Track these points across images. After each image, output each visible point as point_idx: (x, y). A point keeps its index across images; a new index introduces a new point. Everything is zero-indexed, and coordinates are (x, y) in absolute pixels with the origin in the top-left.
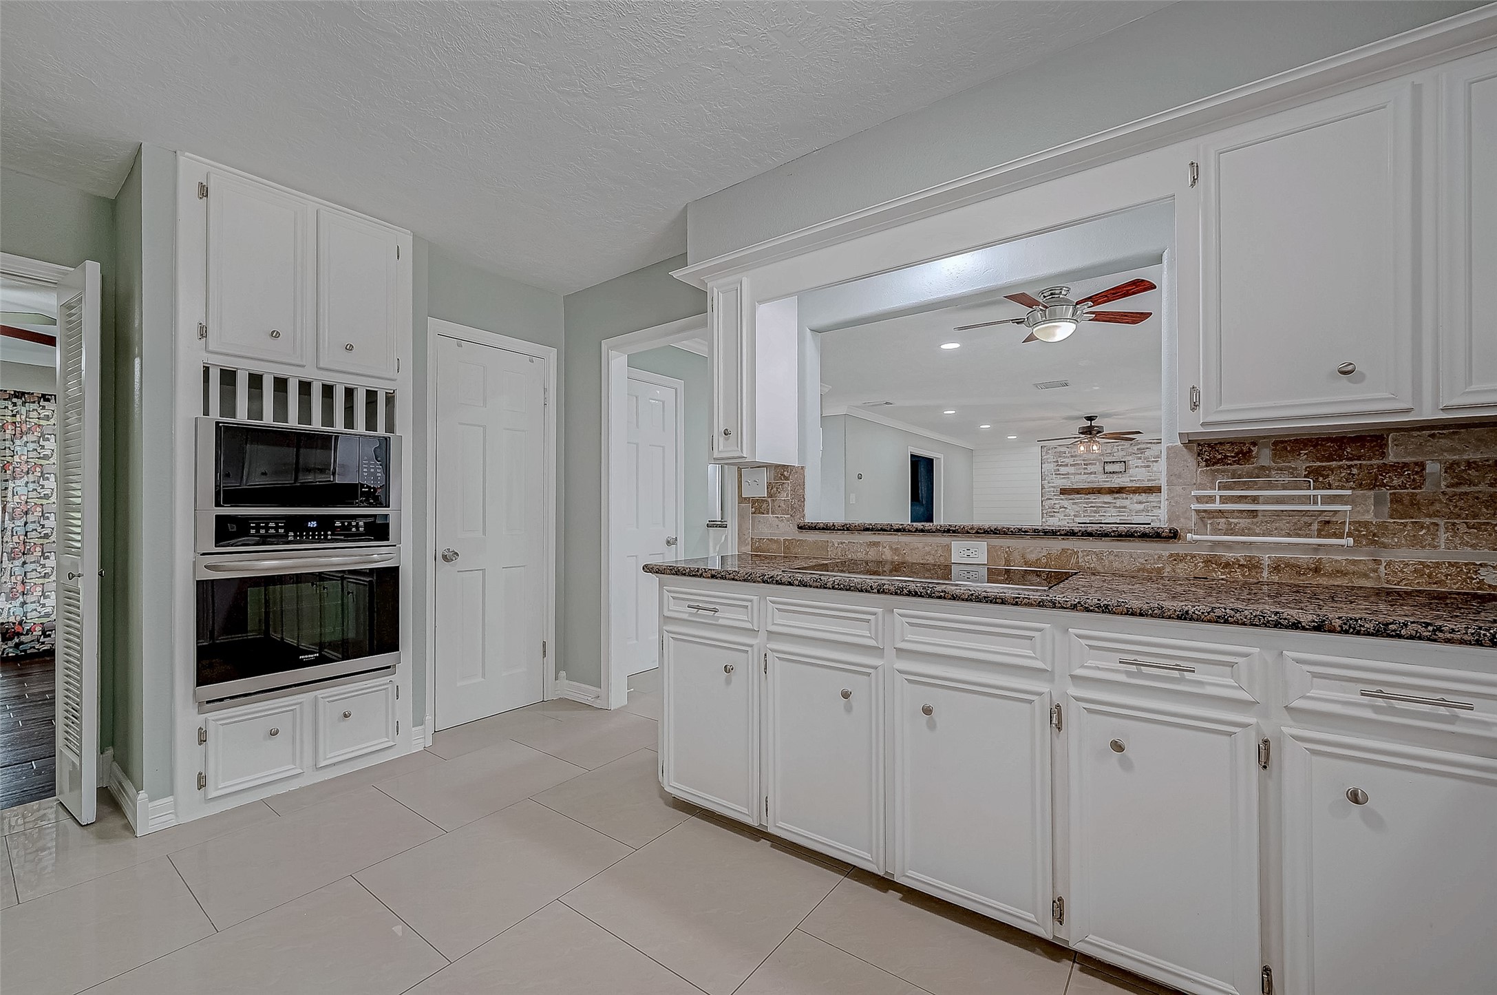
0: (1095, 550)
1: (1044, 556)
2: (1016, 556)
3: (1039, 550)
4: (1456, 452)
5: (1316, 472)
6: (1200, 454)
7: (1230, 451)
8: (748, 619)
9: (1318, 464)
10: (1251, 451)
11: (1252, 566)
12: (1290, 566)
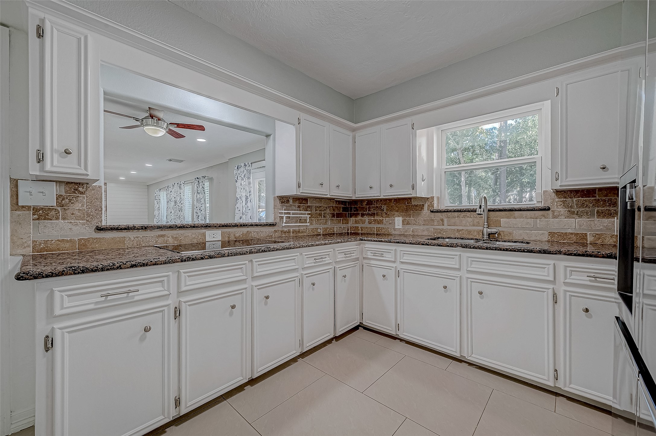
0: (256, 231)
1: (241, 234)
3: (240, 232)
4: (316, 204)
5: (299, 207)
6: (280, 200)
7: (286, 200)
8: (164, 289)
9: (299, 205)
10: (289, 200)
11: (289, 232)
12: (295, 231)
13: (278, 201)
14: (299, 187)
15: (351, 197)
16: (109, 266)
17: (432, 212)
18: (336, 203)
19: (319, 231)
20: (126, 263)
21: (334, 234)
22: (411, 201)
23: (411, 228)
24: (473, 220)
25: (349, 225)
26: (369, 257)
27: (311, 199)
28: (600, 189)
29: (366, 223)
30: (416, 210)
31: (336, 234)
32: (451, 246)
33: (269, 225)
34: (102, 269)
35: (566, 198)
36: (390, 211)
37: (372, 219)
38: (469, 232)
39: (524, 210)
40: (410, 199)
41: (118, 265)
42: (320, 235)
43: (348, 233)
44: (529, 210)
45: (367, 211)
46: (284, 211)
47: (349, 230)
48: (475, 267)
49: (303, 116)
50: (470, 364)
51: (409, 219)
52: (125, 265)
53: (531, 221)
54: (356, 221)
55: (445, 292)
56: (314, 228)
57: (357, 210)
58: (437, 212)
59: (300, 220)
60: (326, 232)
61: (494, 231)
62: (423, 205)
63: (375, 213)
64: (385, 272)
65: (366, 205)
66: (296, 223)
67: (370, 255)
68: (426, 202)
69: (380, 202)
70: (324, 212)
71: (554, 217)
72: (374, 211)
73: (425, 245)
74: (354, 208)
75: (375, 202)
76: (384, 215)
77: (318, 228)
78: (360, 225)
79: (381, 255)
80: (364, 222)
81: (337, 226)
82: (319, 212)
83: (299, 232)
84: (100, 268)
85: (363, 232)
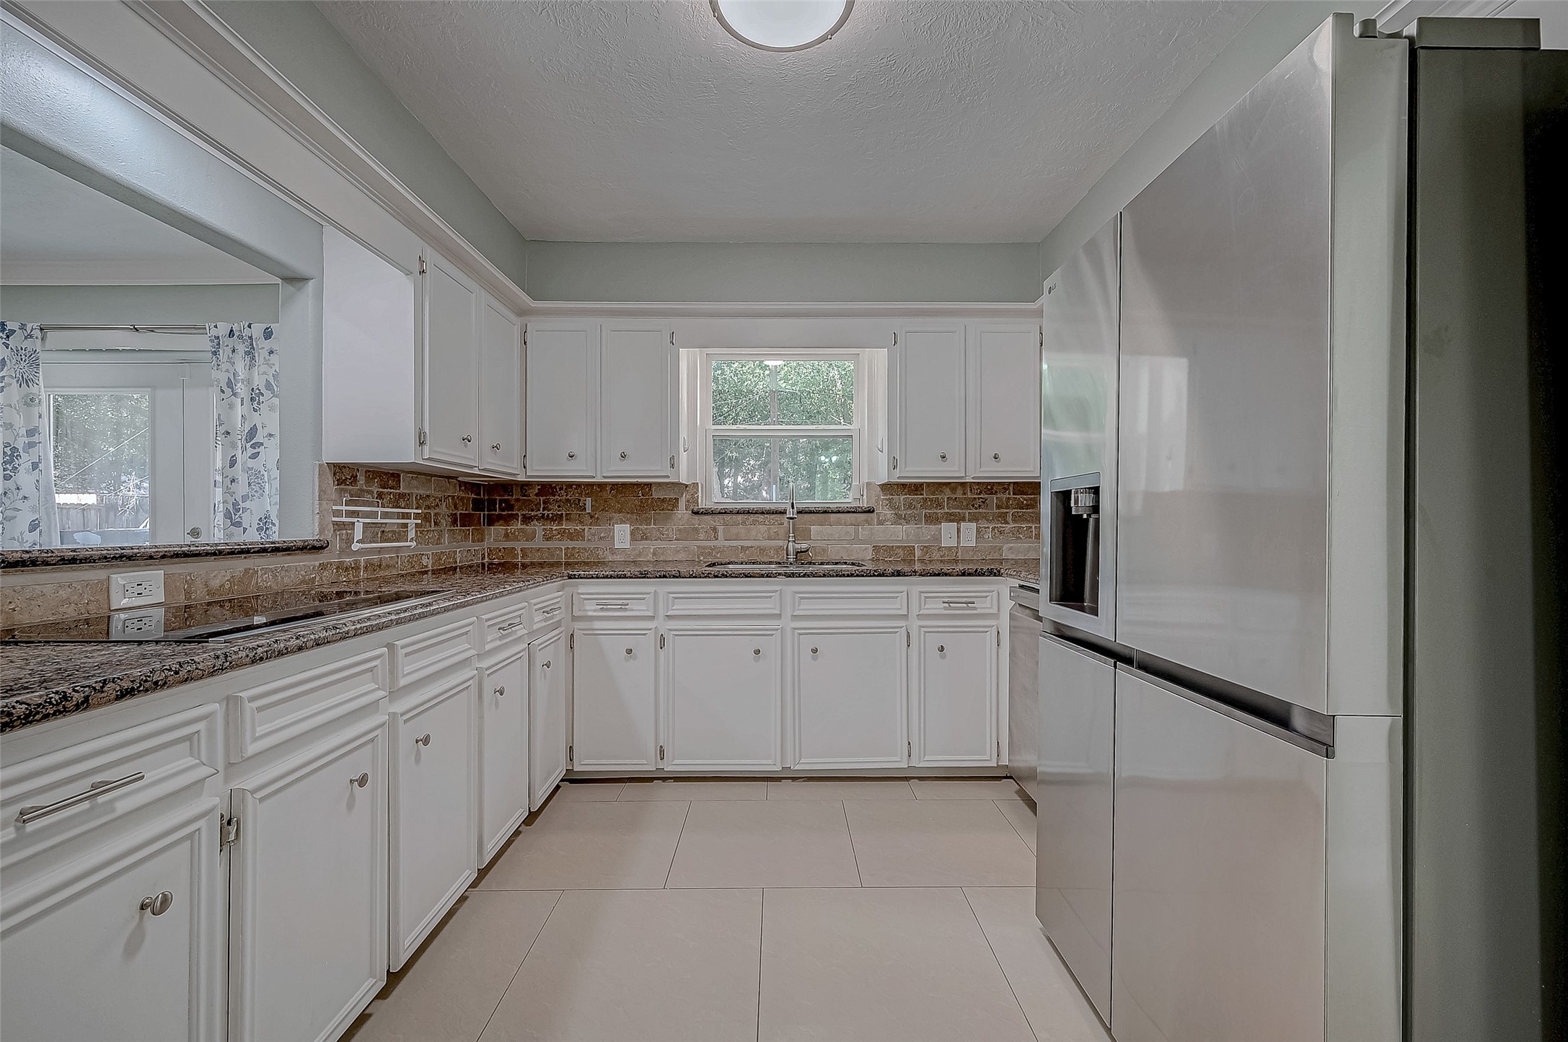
0: (271, 567)
1: (228, 580)
2: (199, 584)
3: (223, 573)
4: (418, 489)
5: (380, 496)
6: (335, 474)
7: (349, 475)
8: (198, 761)
9: (381, 490)
10: (357, 476)
11: (357, 568)
12: (372, 565)
13: (330, 479)
14: (422, 444)
15: (514, 475)
16: (50, 703)
17: (696, 513)
18: (460, 489)
19: (425, 561)
20: (102, 687)
21: (456, 568)
22: (650, 490)
23: (652, 546)
24: (769, 529)
25: (485, 544)
26: (590, 614)
27: (408, 475)
28: (928, 484)
29: (536, 539)
30: (663, 510)
31: (461, 568)
32: (768, 576)
33: (310, 549)
34: (27, 716)
35: (892, 495)
36: (603, 510)
37: (555, 528)
38: (762, 550)
39: (843, 512)
40: (650, 485)
41: (78, 697)
42: (426, 572)
43: (483, 565)
44: (849, 512)
45: (541, 509)
46: (344, 508)
47: (484, 557)
48: (807, 608)
49: (431, 256)
50: (794, 779)
51: (646, 529)
52: (103, 695)
53: (851, 529)
54: (506, 535)
55: (754, 659)
56: (413, 555)
57: (511, 507)
58: (705, 513)
59: (383, 531)
60: (440, 565)
61: (804, 546)
62: (677, 499)
63: (562, 514)
64: (629, 642)
65: (537, 495)
66: (374, 542)
67: (591, 609)
68: (682, 494)
69: (576, 489)
70: (435, 511)
71: (880, 523)
72: (559, 511)
73: (720, 577)
74: (501, 501)
75: (561, 489)
76: (587, 519)
77: (423, 554)
78: (518, 546)
79: (620, 606)
80: (531, 537)
81: (462, 548)
82: (426, 511)
83: (380, 566)
84: (19, 717)
85: (527, 561)
